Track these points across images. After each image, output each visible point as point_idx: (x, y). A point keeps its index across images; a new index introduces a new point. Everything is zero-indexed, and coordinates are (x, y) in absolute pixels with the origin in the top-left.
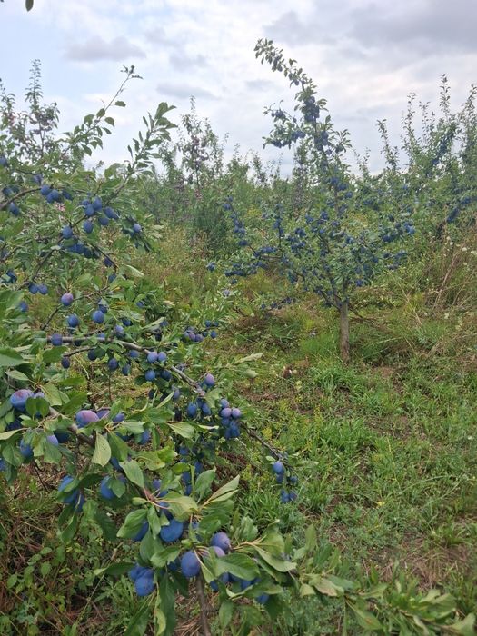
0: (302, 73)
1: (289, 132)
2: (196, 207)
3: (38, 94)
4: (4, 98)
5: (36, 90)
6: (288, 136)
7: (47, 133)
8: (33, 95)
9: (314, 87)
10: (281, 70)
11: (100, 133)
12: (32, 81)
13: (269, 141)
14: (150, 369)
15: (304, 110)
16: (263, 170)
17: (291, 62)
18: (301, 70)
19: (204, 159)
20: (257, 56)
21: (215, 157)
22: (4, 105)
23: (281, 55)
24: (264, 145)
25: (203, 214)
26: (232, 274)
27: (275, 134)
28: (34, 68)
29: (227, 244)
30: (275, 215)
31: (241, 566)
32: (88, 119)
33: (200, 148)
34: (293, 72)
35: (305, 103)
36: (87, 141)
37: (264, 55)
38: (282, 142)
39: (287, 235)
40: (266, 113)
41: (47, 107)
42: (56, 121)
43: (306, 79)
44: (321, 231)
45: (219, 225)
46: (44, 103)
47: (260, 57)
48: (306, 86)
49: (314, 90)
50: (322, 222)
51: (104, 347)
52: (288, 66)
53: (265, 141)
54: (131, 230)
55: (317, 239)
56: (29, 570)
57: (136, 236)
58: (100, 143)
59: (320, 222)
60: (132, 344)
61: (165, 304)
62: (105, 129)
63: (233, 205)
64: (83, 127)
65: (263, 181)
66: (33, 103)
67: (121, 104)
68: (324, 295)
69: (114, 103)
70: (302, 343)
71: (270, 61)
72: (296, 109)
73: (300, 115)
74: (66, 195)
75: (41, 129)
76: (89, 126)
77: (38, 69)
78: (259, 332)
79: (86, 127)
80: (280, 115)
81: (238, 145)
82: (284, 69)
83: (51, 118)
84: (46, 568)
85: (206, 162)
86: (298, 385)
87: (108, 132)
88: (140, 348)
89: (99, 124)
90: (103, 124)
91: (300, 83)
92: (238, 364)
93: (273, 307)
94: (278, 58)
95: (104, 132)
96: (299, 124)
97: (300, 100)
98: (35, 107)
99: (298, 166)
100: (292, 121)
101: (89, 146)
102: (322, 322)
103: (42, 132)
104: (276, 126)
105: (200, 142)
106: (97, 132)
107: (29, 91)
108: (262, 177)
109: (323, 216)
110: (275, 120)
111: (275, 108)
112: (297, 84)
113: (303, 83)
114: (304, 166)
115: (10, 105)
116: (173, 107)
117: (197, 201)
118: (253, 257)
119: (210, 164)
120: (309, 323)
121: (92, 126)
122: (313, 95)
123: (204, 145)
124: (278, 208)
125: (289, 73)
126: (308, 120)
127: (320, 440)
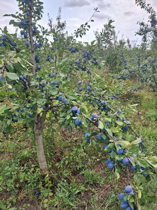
0: (152, 9)
1: (145, 30)
2: (107, 56)
3: (60, 18)
4: (49, 20)
5: (60, 17)
6: (144, 32)
7: (62, 31)
8: (58, 19)
9: (156, 14)
10: (144, 8)
11: (85, 30)
12: (59, 14)
13: (137, 33)
14: (101, 106)
15: (151, 22)
16: (130, 44)
17: (148, 5)
18: (151, 8)
19: (111, 40)
20: (136, 3)
21: (114, 39)
22: (49, 22)
23: (145, 3)
24: (135, 35)
25: (109, 58)
26: (120, 79)
27: (140, 31)
28: (59, 10)
29: (116, 69)
30: (138, 59)
31: (142, 164)
32: (82, 26)
33: (110, 36)
34: (149, 9)
35: (152, 19)
36: (81, 33)
37: (138, 3)
38: (142, 34)
39: (141, 66)
40: (137, 23)
41: (63, 23)
42: (65, 27)
43: (153, 11)
44: (154, 65)
45: (114, 62)
46: (62, 21)
47: (137, 4)
48: (153, 13)
49: (156, 15)
50: (154, 62)
51: (89, 98)
52: (147, 6)
53: (136, 33)
54: (95, 62)
55: (151, 68)
56: (62, 162)
57: (96, 64)
58: (85, 34)
59: (153, 62)
60: (96, 98)
61: (105, 86)
62: (87, 29)
63: (123, 55)
64: (80, 28)
65: (130, 47)
66: (58, 21)
67: (92, 21)
68: (152, 87)
69: (90, 20)
70: (143, 104)
71: (140, 5)
72: (148, 22)
73: (150, 24)
74: (76, 50)
75: (60, 30)
76: (82, 28)
77: (60, 10)
78: (127, 99)
79: (81, 29)
80: (142, 24)
81: (123, 35)
82: (145, 8)
83: (64, 26)
84: (67, 162)
85: (111, 41)
86: (142, 117)
87: (88, 30)
88: (99, 99)
89: (85, 27)
90: (86, 27)
91: (151, 13)
92: (129, 107)
93: (134, 90)
94: (144, 4)
95: (86, 30)
96: (149, 27)
97: (150, 18)
98: (59, 23)
99: (143, 42)
100: (146, 26)
101: (81, 35)
102: (150, 97)
103: (60, 31)
104: (140, 28)
105: (110, 34)
106: (84, 30)
107: (57, 17)
108: (130, 46)
109: (155, 60)
110: (141, 26)
111: (141, 22)
112: (150, 13)
113: (152, 12)
114: (145, 43)
115: (51, 22)
116: (114, 21)
117: (107, 54)
118: (128, 73)
119: (113, 41)
120: (146, 97)
121: (83, 28)
122: (155, 17)
123: (111, 35)
124: (139, 56)
125: (147, 9)
126: (152, 26)
127: (150, 136)
